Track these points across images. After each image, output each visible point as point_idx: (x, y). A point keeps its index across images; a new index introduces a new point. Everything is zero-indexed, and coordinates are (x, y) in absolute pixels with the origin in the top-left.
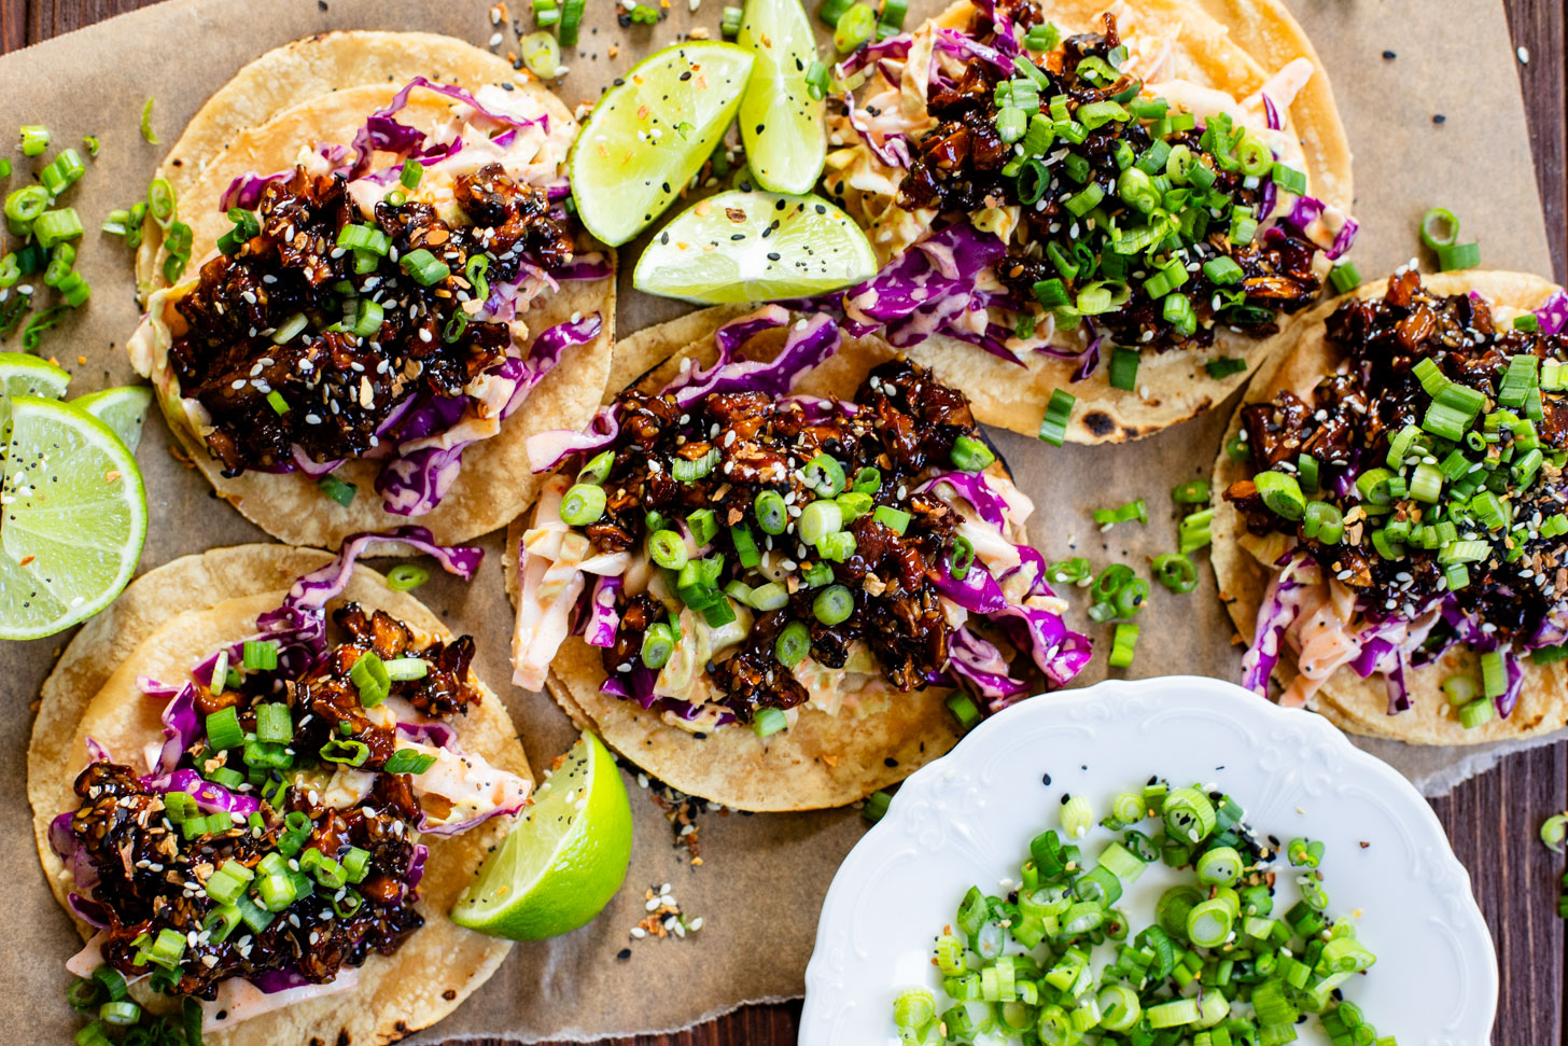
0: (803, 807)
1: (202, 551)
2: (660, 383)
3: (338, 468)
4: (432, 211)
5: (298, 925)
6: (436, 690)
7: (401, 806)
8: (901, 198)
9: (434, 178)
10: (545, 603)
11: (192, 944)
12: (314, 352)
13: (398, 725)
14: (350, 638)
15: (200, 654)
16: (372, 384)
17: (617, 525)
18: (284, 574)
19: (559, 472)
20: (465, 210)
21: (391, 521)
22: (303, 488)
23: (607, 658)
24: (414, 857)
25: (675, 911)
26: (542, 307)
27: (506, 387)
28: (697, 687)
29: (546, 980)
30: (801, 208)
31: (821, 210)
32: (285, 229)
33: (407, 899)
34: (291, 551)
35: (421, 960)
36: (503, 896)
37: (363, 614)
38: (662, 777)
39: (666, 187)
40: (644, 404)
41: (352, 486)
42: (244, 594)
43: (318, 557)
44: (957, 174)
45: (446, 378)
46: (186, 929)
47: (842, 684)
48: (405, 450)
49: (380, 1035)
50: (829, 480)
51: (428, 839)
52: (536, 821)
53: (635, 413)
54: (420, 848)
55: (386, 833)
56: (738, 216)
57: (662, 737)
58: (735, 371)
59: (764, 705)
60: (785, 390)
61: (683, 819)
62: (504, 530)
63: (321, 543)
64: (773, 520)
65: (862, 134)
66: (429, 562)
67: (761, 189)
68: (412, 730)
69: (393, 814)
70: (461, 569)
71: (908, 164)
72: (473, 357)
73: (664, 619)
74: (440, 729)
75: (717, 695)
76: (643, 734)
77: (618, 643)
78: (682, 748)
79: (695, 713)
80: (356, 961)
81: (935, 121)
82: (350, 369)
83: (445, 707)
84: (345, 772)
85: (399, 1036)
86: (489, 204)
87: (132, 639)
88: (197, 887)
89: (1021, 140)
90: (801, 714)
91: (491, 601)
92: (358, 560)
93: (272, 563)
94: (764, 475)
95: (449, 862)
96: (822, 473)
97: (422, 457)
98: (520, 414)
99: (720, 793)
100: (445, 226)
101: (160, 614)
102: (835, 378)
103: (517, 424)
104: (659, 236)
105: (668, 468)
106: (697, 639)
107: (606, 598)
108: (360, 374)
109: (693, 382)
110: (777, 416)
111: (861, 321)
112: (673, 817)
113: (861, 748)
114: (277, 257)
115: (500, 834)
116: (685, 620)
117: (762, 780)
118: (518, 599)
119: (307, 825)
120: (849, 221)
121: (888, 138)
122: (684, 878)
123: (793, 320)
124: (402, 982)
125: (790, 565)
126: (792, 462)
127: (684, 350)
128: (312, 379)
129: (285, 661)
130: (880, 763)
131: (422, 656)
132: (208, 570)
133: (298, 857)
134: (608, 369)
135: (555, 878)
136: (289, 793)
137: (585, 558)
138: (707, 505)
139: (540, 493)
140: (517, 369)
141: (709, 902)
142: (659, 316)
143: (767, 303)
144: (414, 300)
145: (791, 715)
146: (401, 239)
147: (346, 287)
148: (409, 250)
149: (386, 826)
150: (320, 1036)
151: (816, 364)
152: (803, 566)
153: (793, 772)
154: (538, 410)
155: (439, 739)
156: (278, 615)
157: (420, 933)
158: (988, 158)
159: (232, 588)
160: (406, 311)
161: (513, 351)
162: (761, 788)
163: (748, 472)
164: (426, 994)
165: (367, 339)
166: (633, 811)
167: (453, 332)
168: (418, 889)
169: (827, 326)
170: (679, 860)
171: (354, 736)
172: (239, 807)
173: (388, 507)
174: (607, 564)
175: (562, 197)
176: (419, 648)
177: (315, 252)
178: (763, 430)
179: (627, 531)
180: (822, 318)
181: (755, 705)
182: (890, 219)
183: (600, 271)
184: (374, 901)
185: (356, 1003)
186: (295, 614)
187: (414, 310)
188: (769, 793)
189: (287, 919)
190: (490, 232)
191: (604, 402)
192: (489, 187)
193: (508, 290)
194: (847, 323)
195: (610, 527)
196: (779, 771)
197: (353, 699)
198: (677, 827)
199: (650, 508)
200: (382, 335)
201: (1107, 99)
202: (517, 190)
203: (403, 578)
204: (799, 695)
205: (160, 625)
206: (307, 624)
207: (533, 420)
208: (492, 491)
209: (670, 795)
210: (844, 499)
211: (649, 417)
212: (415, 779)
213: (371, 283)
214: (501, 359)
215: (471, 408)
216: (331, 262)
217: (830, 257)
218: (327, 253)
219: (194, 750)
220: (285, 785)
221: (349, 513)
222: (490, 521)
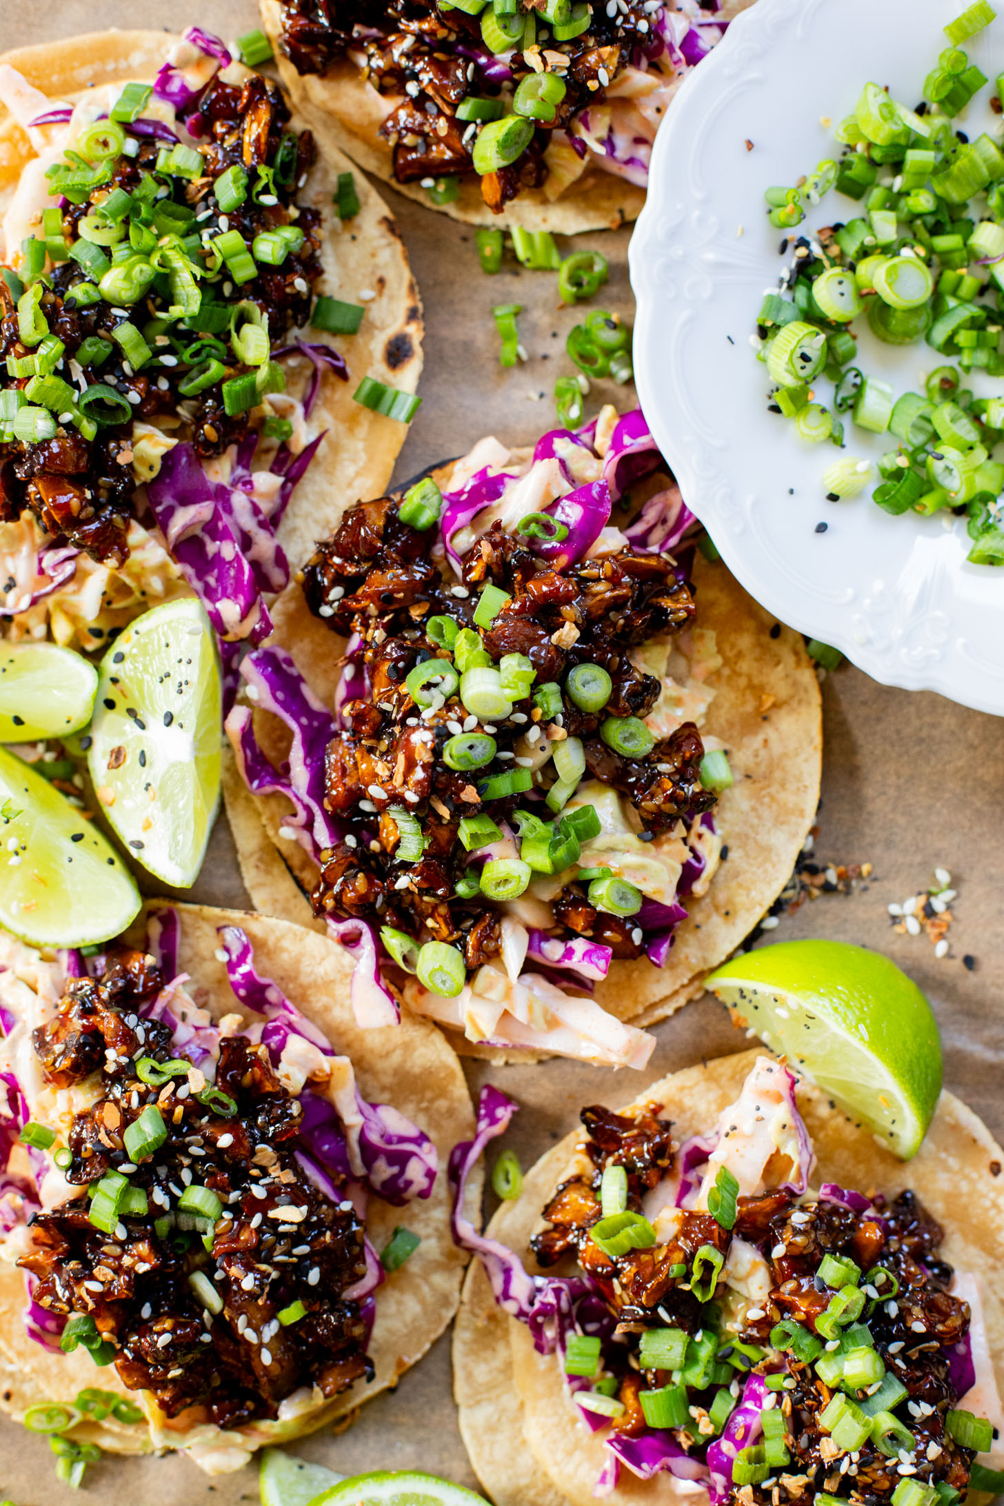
0: (818, 740)
1: (456, 1407)
2: (306, 864)
3: (373, 1249)
4: (82, 1117)
5: (901, 1344)
6: (641, 1157)
7: (774, 1212)
8: (112, 562)
9: (44, 1110)
10: (553, 1023)
11: (913, 1470)
12: (235, 1271)
13: (678, 1205)
14: (572, 1250)
15: (574, 1421)
16: (276, 1206)
17: (468, 931)
18: (492, 1318)
19: (401, 991)
20: (83, 1080)
21: (441, 1189)
22: (394, 1288)
23: (624, 954)
24: (834, 1200)
25: (922, 900)
26: (207, 993)
27: (295, 1046)
28: (669, 854)
29: (990, 1056)
30: (115, 681)
31: (120, 658)
32: (89, 1292)
33: (881, 1209)
34: (466, 1308)
35: (951, 1198)
36: (890, 1101)
37: (545, 1233)
38: (769, 902)
39: (77, 838)
40: (329, 886)
41: (396, 1232)
42: (509, 1365)
43: (475, 1277)
44: (88, 495)
45: (278, 1120)
46: (894, 1477)
47: (680, 681)
48: (359, 1169)
50: (436, 679)
51: (815, 1181)
52: (805, 1053)
53: (338, 899)
54: (823, 1193)
55: (803, 1232)
56: (118, 756)
57: (722, 897)
58: (300, 775)
59: (696, 777)
60: (328, 718)
61: (819, 880)
62: (463, 1060)
63: (460, 1272)
64: (479, 750)
65: (34, 602)
66: (493, 1150)
67: (89, 725)
68: (686, 1188)
69: (784, 1222)
70: (504, 1114)
71: (72, 551)
72: (256, 1084)
73: (584, 885)
74: (689, 1155)
75: (680, 830)
76: (717, 919)
77: (608, 942)
78: (737, 875)
79: (697, 858)
80: (946, 1273)
81: (26, 514)
82: (259, 1230)
83: (661, 1150)
84: (729, 1275)
86: (80, 1048)
87: (550, 1496)
88: (846, 1460)
89: (55, 415)
90: (709, 733)
91: (544, 1082)
92: (482, 1231)
93: (477, 1329)
94: (424, 756)
95: (843, 1156)
96: (428, 686)
97: (370, 1152)
98: (328, 1031)
99: (794, 835)
100: (100, 1104)
101: (524, 1461)
102: (317, 658)
103: (341, 1034)
104: (134, 852)
105: (406, 866)
106: (611, 849)
107: (553, 950)
108: (266, 1219)
109: (309, 826)
110: (356, 732)
111: (253, 622)
112: (816, 892)
113: (756, 665)
114: (120, 1302)
115: (815, 1095)
116: (590, 865)
117: (783, 785)
118: (546, 1052)
119: (787, 1325)
120: (136, 625)
121: (41, 571)
122: (887, 885)
123: (246, 701)
124: (975, 1221)
125: (534, 734)
126: (412, 721)
127: (271, 832)
128: (266, 1275)
129: (591, 1327)
130: (775, 645)
131: (600, 1168)
132: (478, 1402)
133: (823, 1341)
134: (284, 924)
135: (877, 1041)
136: (747, 1340)
137: (505, 971)
138: (454, 826)
139: (424, 1017)
140: (276, 1030)
141: (918, 859)
142: (229, 857)
143: (224, 732)
144: (184, 1149)
145: (710, 744)
146: (111, 1158)
147: (163, 1225)
148: (124, 1150)
149: (796, 1232)
151: (300, 679)
152: (537, 718)
153: (776, 748)
154: (327, 1009)
155: (698, 1157)
156: (537, 1330)
157: (920, 1196)
158: (73, 455)
159: (501, 1378)
160: (196, 1159)
161: (255, 1034)
162: (792, 787)
163: (419, 774)
164: (992, 1195)
165: (226, 1207)
166: (804, 938)
167: (224, 1106)
168: (870, 1194)
169: (257, 662)
170: (865, 889)
171: (689, 1259)
172: (757, 1399)
173: (424, 1194)
174: (514, 946)
175: (80, 961)
176: (590, 1170)
177: (119, 1258)
178: (371, 750)
179: (478, 919)
180: (247, 666)
181: (695, 788)
182: (137, 577)
183: (169, 922)
184: (881, 1253)
185: (993, 1276)
186: (538, 1313)
187: (194, 1150)
188: (799, 779)
189: (894, 1356)
190: (111, 1054)
191: (323, 931)
192: (58, 1048)
193: (183, 1033)
194: (255, 638)
195: (471, 940)
196: (773, 765)
197: (645, 1258)
198: (828, 888)
199: (452, 891)
200: (221, 1189)
201: (16, 309)
202: (66, 1014)
203: (508, 1181)
204: (689, 732)
205: (536, 1462)
206: (551, 1299)
207: (338, 1015)
208: (417, 1070)
209: (790, 893)
210: (461, 663)
211: (345, 882)
212: (744, 1192)
213: (160, 1198)
214: (262, 1051)
215: (316, 1088)
216: (131, 1240)
217: (175, 653)
218: (121, 1244)
219: (685, 1443)
220: (736, 1343)
221: (428, 1237)
222: (452, 1075)
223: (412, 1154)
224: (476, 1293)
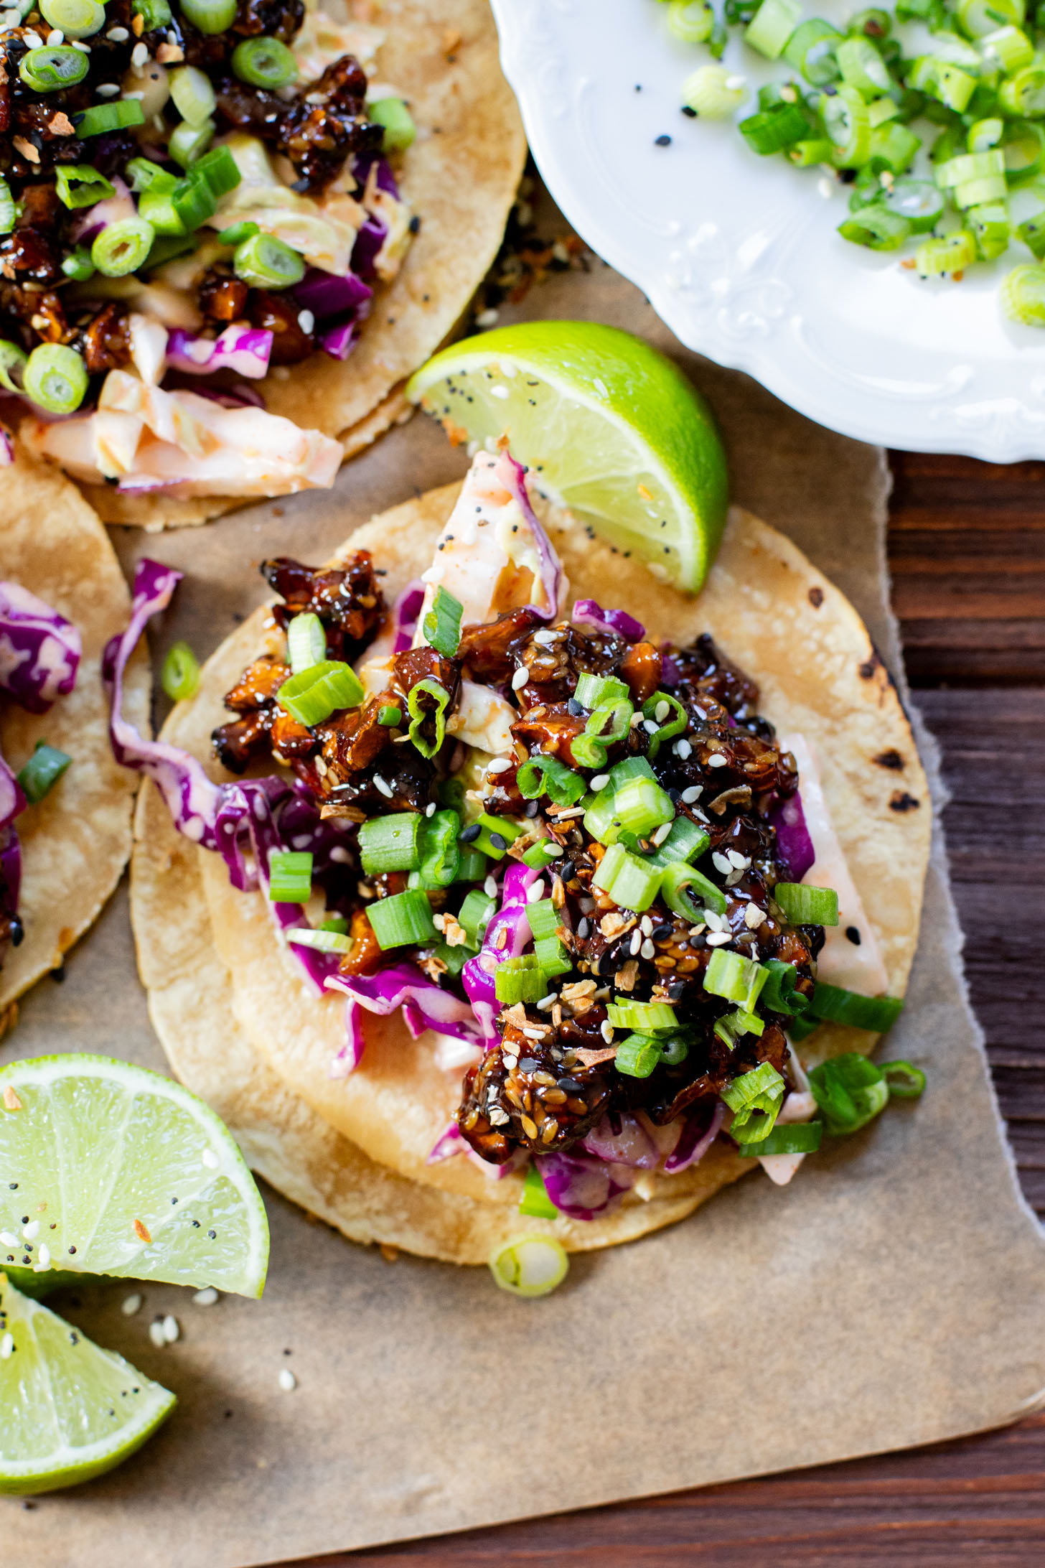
1: (144, 992)
5: (699, 789)
6: (339, 598)
7: (512, 637)
10: (210, 444)
11: (727, 938)
15: (297, 986)
17: (85, 329)
18: (174, 856)
22: (46, 834)
24: (593, 622)
28: (336, 213)
34: (141, 849)
35: (763, 643)
37: (229, 725)
41: (37, 747)
42: (206, 924)
43: (148, 805)
46: (702, 949)
49: (881, 702)
54: (578, 612)
55: (555, 655)
57: (419, 281)
59: (360, 108)
61: (544, 259)
62: (111, 528)
63: (128, 802)
64: (66, 65)
68: (403, 643)
69: (524, 646)
73: (228, 252)
74: (405, 605)
75: (348, 182)
76: (415, 310)
77: (268, 328)
78: (434, 251)
79: (376, 222)
80: (767, 732)
83: (365, 585)
84: (460, 722)
85: (881, 673)
87: (279, 1098)
88: (636, 934)
90: (380, 81)
91: (218, 547)
92: (153, 737)
93: (159, 879)
99: (501, 191)
101: (240, 1053)
106: (258, 206)
107: (200, 353)
112: (545, 269)
115: (567, 523)
116: (228, 224)
119: (537, 761)
124: (798, 672)
125: (140, 54)
129: (301, 841)
131: (289, 631)
132: (172, 981)
133: (587, 776)
136: (494, 808)
137: (137, 374)
139: (48, 463)
149: (541, 652)
150: (886, 798)
152: (139, 29)
153: (470, 94)
155: (414, 603)
156: (231, 855)
157: (722, 644)
159: (198, 943)
162: (491, 132)
164: (817, 634)
172: (518, 891)
174: (147, 348)
179: (96, 315)
181: (358, 121)
184: (662, 684)
185: (832, 742)
186: (226, 820)
189: (690, 806)
196: (469, 112)
197: (347, 717)
199: (58, 271)
203: (179, 674)
205: (256, 1053)
206: (241, 803)
208: (50, 544)
209: (509, 279)
212: (470, 619)
219: (434, 971)
221: (84, 761)
222: (95, 546)
223: (44, 634)
224: (152, 827)
